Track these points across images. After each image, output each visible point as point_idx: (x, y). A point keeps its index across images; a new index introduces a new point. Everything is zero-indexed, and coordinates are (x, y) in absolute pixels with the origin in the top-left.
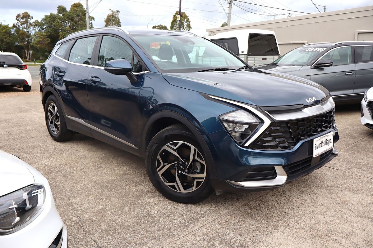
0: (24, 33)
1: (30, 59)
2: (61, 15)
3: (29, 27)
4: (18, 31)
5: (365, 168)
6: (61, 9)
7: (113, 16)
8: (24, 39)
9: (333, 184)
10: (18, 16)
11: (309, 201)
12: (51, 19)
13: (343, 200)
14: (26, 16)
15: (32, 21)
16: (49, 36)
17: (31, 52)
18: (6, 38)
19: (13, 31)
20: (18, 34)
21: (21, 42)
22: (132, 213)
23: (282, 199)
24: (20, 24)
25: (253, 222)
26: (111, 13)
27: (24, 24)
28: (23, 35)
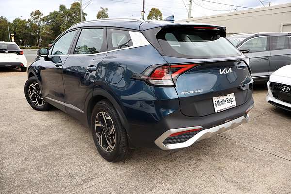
0: (36, 26)
1: (40, 46)
2: (62, 12)
3: (40, 22)
4: (32, 24)
5: (254, 139)
6: (62, 8)
7: (103, 12)
8: (36, 30)
9: (220, 152)
10: (32, 13)
11: (193, 166)
12: (54, 15)
13: (220, 166)
14: (38, 13)
15: (42, 17)
16: (53, 29)
17: (41, 40)
18: (23, 30)
19: (28, 24)
20: (31, 26)
21: (34, 33)
22: (45, 173)
23: (171, 163)
24: (33, 19)
25: (136, 183)
26: (101, 10)
27: (36, 19)
28: (35, 28)
